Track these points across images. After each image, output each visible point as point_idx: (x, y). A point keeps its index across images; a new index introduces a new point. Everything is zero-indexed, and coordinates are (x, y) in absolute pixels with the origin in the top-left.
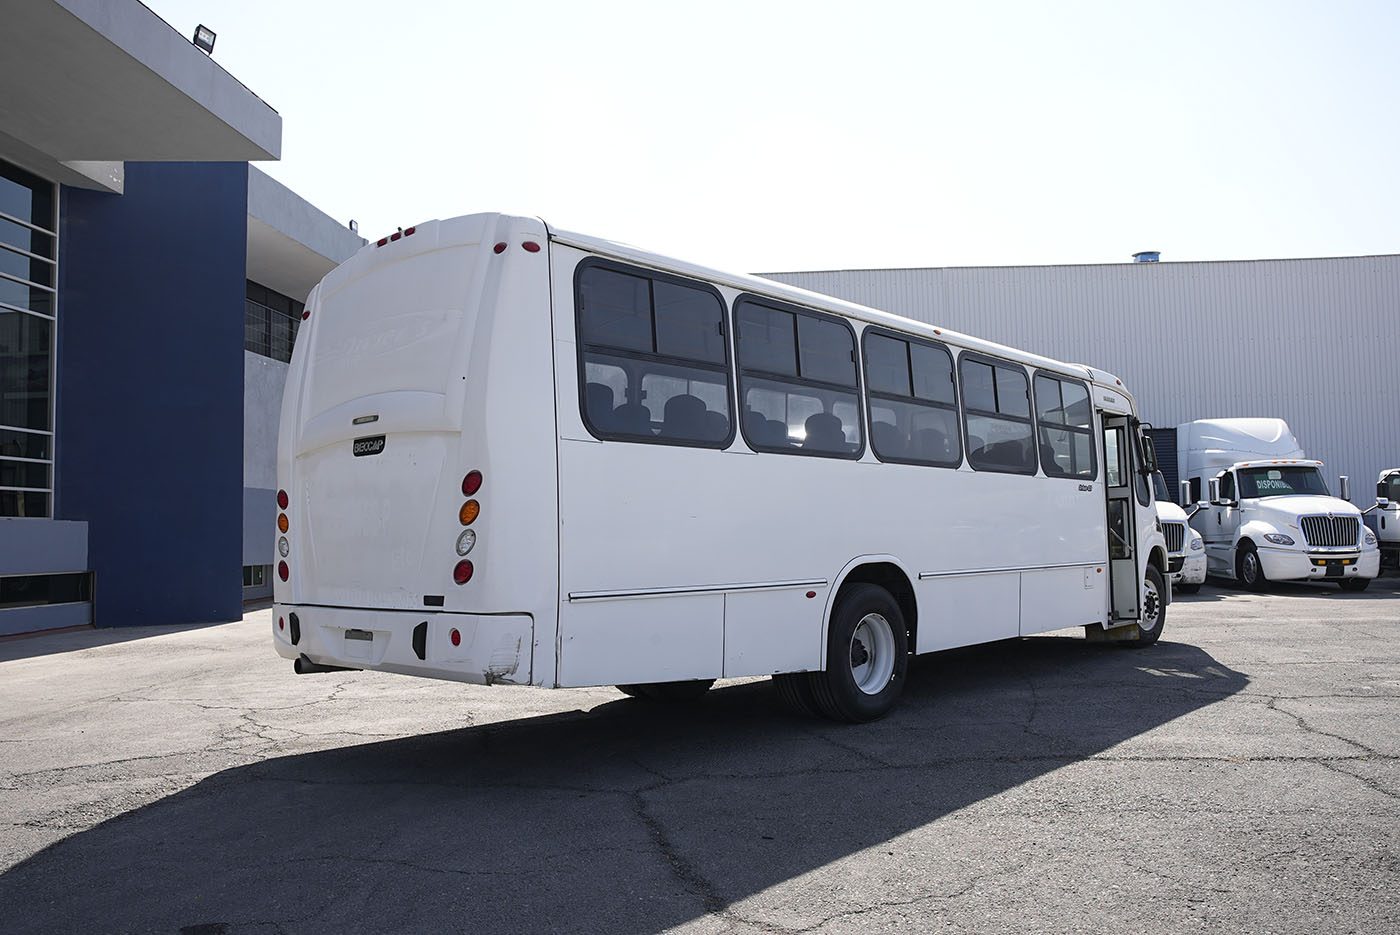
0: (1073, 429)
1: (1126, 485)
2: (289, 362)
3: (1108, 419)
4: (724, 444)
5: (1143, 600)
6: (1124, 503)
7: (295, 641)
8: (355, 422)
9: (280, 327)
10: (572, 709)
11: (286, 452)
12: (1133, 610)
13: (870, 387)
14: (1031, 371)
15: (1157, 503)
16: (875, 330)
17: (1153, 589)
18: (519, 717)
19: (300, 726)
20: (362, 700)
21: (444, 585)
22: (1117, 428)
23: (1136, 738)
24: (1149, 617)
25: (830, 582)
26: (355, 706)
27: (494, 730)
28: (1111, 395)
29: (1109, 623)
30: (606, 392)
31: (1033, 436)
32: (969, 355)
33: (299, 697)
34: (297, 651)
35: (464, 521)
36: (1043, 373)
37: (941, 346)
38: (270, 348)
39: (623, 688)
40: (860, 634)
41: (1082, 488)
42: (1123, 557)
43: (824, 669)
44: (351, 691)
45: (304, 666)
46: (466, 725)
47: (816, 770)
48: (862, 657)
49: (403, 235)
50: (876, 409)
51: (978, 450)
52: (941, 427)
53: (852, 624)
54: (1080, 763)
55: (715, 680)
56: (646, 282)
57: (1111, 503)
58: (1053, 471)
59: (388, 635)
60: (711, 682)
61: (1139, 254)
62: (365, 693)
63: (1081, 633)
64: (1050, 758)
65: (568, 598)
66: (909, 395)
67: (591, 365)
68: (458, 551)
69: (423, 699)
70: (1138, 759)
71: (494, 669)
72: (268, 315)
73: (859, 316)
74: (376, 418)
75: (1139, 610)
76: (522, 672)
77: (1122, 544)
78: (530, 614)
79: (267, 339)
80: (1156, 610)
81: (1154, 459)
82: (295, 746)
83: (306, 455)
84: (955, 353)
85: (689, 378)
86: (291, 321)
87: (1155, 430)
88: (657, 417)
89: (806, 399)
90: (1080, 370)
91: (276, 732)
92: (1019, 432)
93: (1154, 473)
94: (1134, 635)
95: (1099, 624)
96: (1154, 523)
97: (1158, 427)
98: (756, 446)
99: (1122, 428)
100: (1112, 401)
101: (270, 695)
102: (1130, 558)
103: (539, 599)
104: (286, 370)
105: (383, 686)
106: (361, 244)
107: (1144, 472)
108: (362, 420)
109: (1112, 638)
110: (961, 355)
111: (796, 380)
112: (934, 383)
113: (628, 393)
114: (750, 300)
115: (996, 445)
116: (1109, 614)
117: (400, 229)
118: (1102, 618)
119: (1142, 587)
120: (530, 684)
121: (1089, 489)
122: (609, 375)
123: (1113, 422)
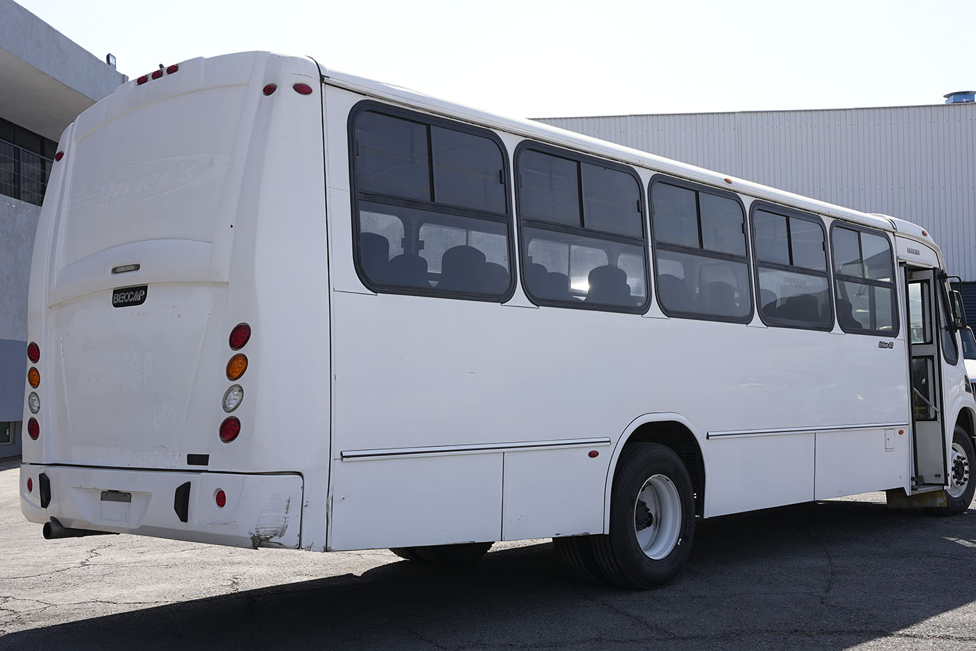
0: (873, 283)
1: (931, 343)
2: (41, 204)
3: (912, 272)
4: (503, 297)
5: (950, 465)
6: (929, 361)
7: (45, 502)
8: (115, 271)
9: (30, 167)
10: (343, 572)
11: (38, 300)
12: (939, 476)
13: (657, 238)
14: (828, 222)
15: (966, 361)
16: (663, 179)
17: (962, 453)
18: (287, 581)
19: (47, 595)
20: (118, 565)
21: (208, 442)
22: (922, 282)
23: (945, 615)
24: (957, 483)
25: (614, 441)
26: (110, 572)
27: (260, 596)
28: (916, 246)
29: (913, 489)
30: (379, 242)
31: (829, 290)
32: (762, 205)
33: (48, 563)
34: (47, 514)
35: (231, 376)
36: (840, 223)
37: (731, 195)
38: (19, 189)
39: (397, 551)
40: (645, 496)
41: (882, 345)
42: (927, 419)
43: (607, 532)
44: (107, 556)
45: (54, 530)
46: (229, 591)
47: (598, 640)
48: (647, 520)
49: (165, 72)
50: (664, 261)
51: (772, 303)
52: (731, 280)
53: (636, 484)
54: (883, 640)
55: (493, 543)
56: (424, 127)
57: (914, 360)
58: (851, 326)
59: (148, 496)
60: (489, 544)
61: (951, 94)
62: (121, 558)
63: (881, 498)
64: (849, 633)
65: (340, 457)
66: (697, 246)
67: (366, 213)
68: (225, 407)
69: (184, 563)
70: (948, 638)
71: (261, 531)
72: (17, 154)
73: (645, 165)
74: (137, 267)
75: (946, 475)
76: (291, 536)
77: (927, 405)
78: (299, 474)
79: (17, 179)
80: (966, 476)
81: (962, 314)
82: (40, 618)
83: (60, 305)
84: (747, 202)
85: (469, 228)
86: (43, 162)
87: (965, 283)
88: (435, 268)
89: (590, 251)
90: (881, 219)
91: (19, 603)
92: (815, 285)
93: (963, 329)
94: (941, 502)
95: (902, 490)
96: (963, 382)
97: (968, 280)
98: (537, 300)
99: (928, 281)
100: (917, 253)
101: (15, 562)
102: (935, 419)
103: (309, 458)
104: (38, 213)
105: (141, 550)
106: (120, 80)
107: (951, 328)
108: (123, 269)
109: (916, 504)
110: (754, 205)
111: (580, 230)
112: (723, 236)
113: (405, 243)
114: (532, 147)
115: (790, 298)
116: (913, 479)
117: (161, 66)
118: (905, 483)
119: (950, 451)
120: (299, 547)
121: (890, 346)
122: (385, 224)
123: (916, 275)
